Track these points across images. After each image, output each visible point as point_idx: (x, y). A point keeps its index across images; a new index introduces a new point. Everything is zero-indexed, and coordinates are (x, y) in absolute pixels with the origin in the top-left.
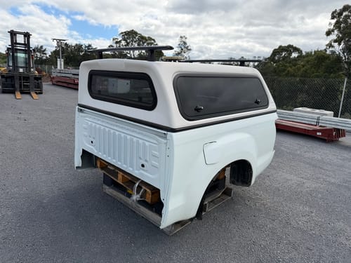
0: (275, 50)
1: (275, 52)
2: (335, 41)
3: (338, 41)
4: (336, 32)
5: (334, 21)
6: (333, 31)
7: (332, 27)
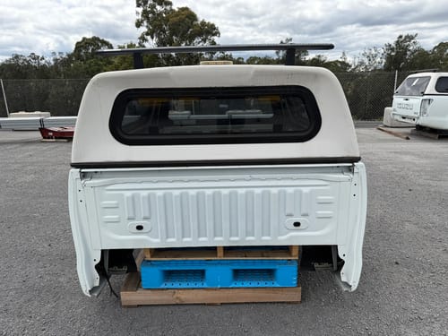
0: (78, 43)
1: (79, 46)
2: (147, 34)
3: (150, 33)
4: (145, 23)
5: (140, 10)
6: (142, 21)
7: (140, 17)
